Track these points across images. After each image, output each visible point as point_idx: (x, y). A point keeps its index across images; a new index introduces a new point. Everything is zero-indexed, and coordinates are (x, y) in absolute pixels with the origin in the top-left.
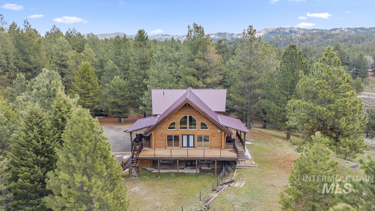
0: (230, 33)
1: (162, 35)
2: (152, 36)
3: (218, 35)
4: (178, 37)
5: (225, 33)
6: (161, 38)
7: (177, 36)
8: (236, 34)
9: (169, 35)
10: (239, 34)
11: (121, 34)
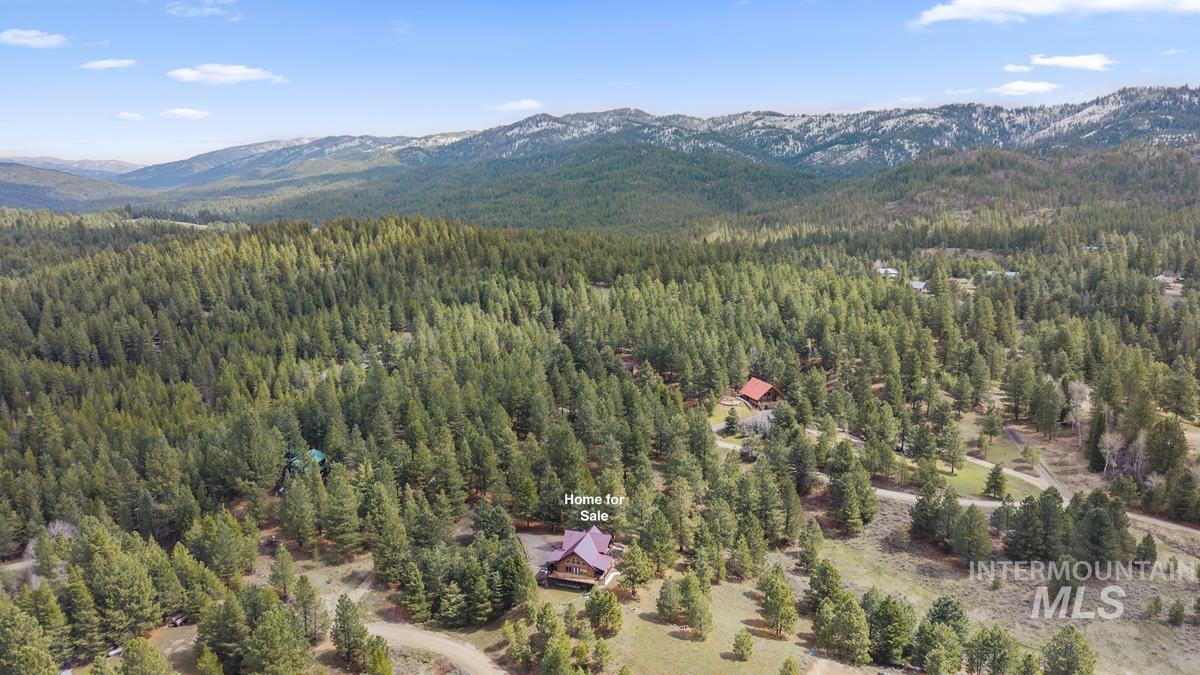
0: (987, 105)
1: (755, 114)
2: (723, 117)
3: (945, 115)
4: (805, 119)
5: (970, 104)
6: (751, 126)
7: (803, 116)
8: (1009, 110)
9: (779, 115)
10: (1021, 108)
11: (630, 115)
